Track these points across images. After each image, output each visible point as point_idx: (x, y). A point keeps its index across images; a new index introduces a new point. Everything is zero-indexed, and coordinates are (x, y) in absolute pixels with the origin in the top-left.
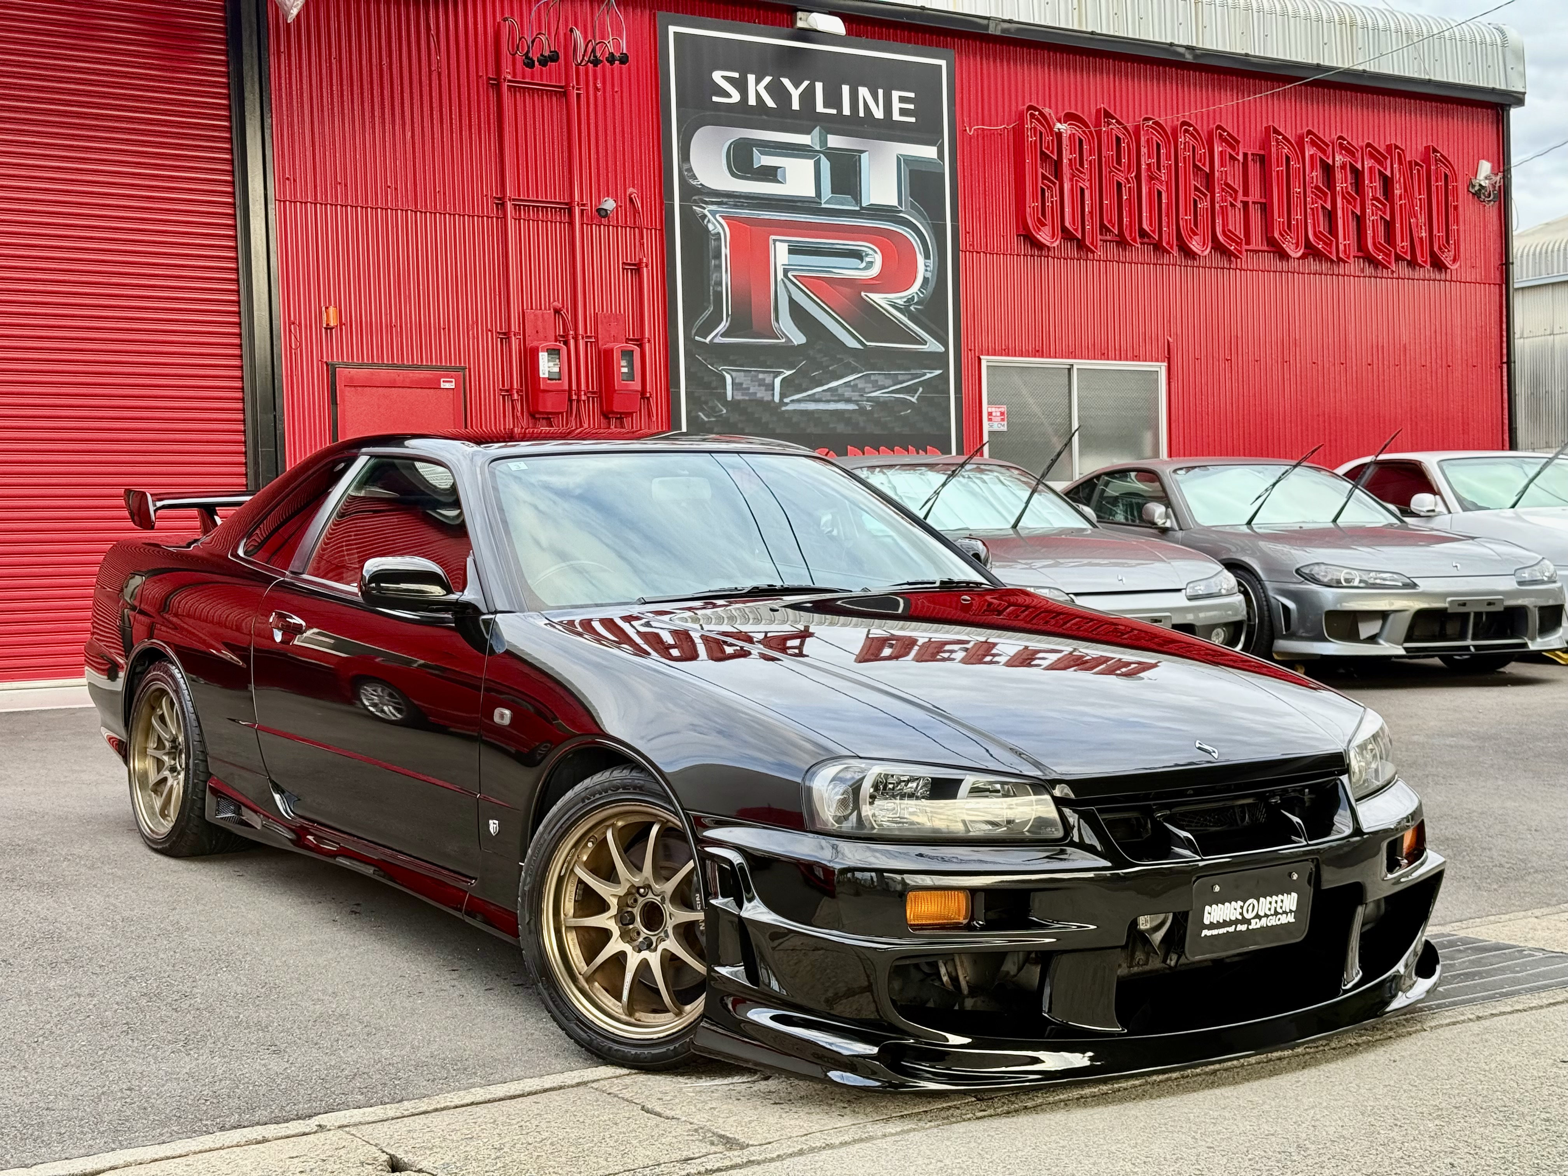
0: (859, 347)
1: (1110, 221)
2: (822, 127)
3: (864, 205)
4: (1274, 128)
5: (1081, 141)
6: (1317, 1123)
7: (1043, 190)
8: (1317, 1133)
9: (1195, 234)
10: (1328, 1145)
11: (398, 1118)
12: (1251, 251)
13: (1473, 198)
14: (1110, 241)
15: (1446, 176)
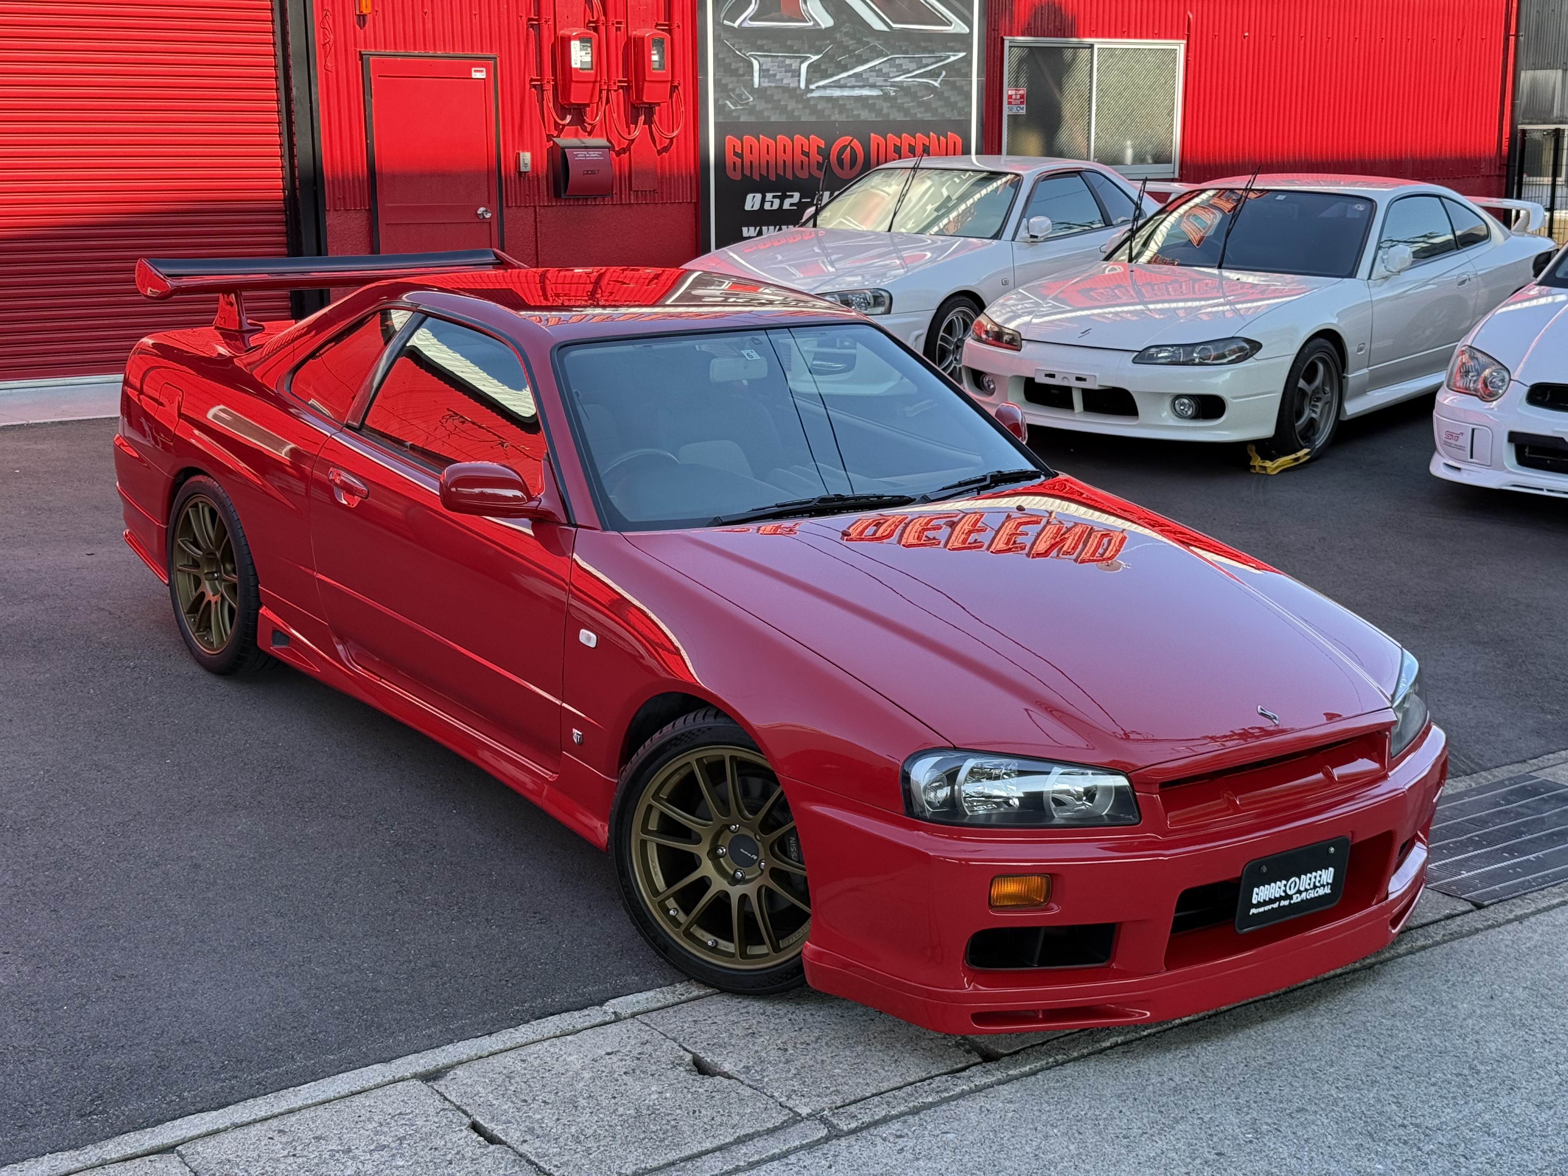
0: (885, 28)
6: (1478, 1037)
8: (1481, 1051)
10: (1494, 1066)
11: (677, 1004)
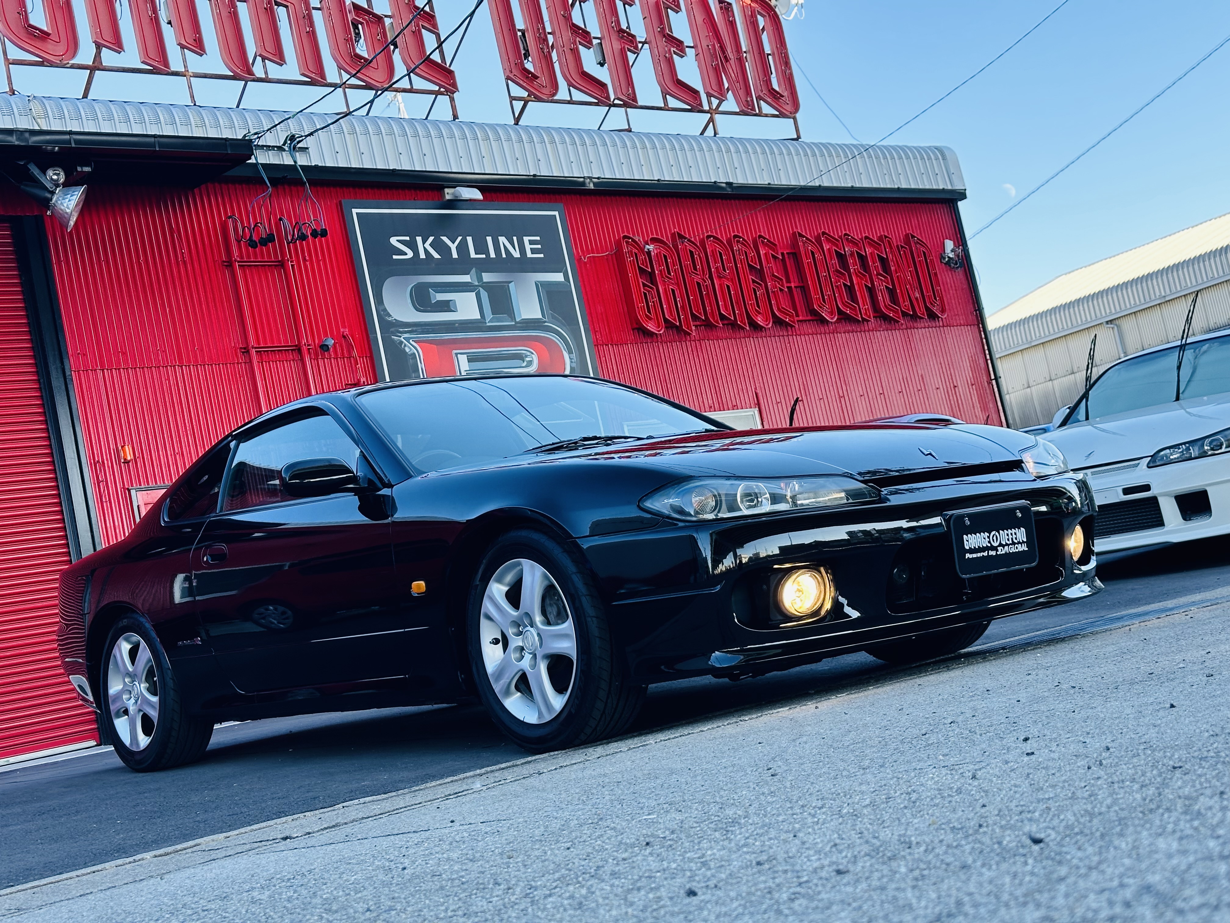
1: (697, 311)
2: (476, 268)
3: (518, 320)
4: (799, 233)
5: (665, 256)
7: (645, 294)
9: (759, 313)
12: (801, 321)
13: (946, 267)
14: (700, 326)
15: (924, 253)
